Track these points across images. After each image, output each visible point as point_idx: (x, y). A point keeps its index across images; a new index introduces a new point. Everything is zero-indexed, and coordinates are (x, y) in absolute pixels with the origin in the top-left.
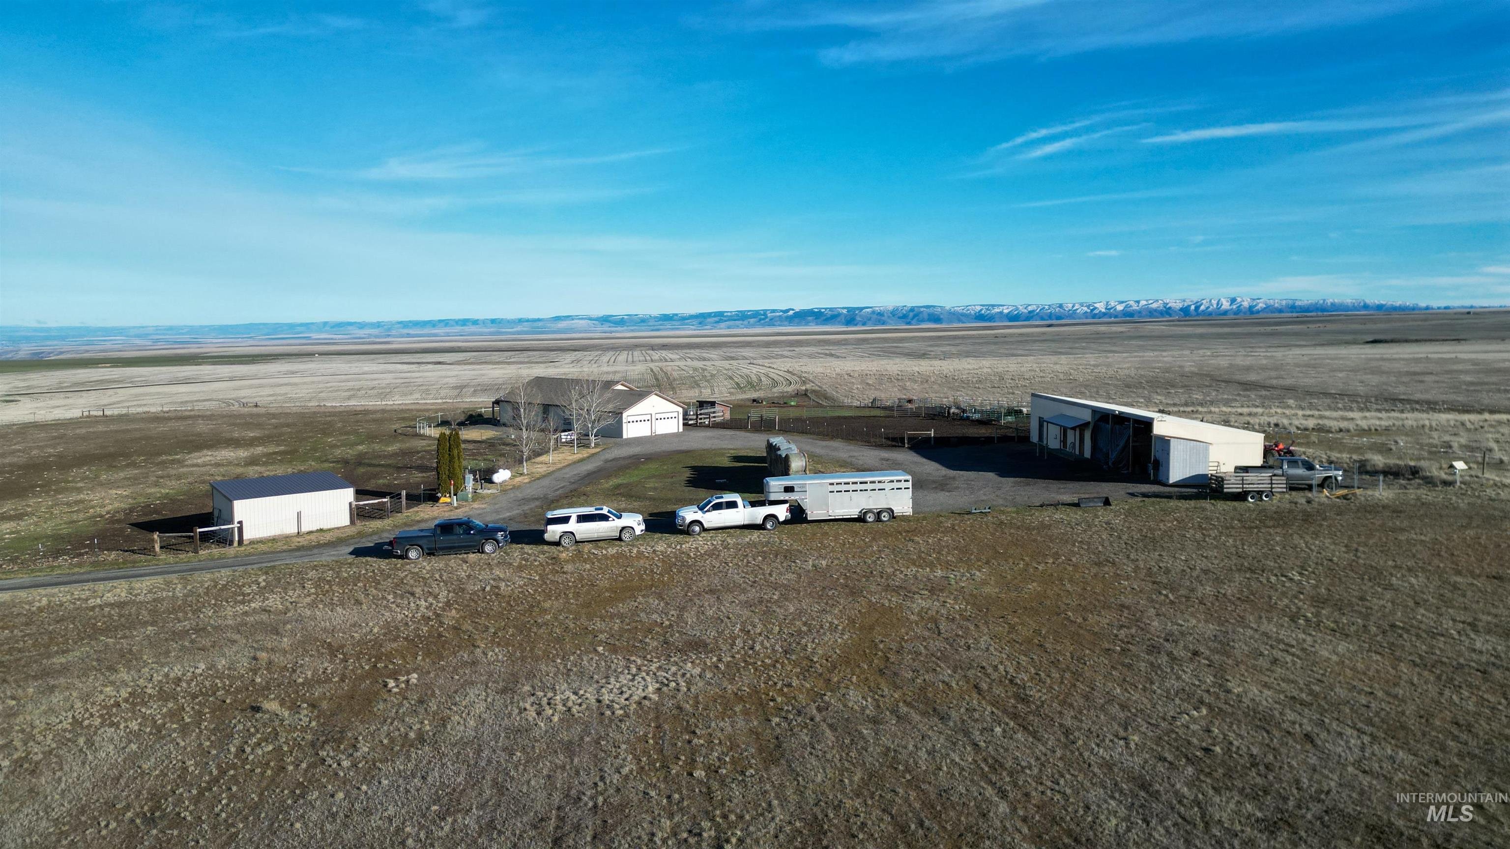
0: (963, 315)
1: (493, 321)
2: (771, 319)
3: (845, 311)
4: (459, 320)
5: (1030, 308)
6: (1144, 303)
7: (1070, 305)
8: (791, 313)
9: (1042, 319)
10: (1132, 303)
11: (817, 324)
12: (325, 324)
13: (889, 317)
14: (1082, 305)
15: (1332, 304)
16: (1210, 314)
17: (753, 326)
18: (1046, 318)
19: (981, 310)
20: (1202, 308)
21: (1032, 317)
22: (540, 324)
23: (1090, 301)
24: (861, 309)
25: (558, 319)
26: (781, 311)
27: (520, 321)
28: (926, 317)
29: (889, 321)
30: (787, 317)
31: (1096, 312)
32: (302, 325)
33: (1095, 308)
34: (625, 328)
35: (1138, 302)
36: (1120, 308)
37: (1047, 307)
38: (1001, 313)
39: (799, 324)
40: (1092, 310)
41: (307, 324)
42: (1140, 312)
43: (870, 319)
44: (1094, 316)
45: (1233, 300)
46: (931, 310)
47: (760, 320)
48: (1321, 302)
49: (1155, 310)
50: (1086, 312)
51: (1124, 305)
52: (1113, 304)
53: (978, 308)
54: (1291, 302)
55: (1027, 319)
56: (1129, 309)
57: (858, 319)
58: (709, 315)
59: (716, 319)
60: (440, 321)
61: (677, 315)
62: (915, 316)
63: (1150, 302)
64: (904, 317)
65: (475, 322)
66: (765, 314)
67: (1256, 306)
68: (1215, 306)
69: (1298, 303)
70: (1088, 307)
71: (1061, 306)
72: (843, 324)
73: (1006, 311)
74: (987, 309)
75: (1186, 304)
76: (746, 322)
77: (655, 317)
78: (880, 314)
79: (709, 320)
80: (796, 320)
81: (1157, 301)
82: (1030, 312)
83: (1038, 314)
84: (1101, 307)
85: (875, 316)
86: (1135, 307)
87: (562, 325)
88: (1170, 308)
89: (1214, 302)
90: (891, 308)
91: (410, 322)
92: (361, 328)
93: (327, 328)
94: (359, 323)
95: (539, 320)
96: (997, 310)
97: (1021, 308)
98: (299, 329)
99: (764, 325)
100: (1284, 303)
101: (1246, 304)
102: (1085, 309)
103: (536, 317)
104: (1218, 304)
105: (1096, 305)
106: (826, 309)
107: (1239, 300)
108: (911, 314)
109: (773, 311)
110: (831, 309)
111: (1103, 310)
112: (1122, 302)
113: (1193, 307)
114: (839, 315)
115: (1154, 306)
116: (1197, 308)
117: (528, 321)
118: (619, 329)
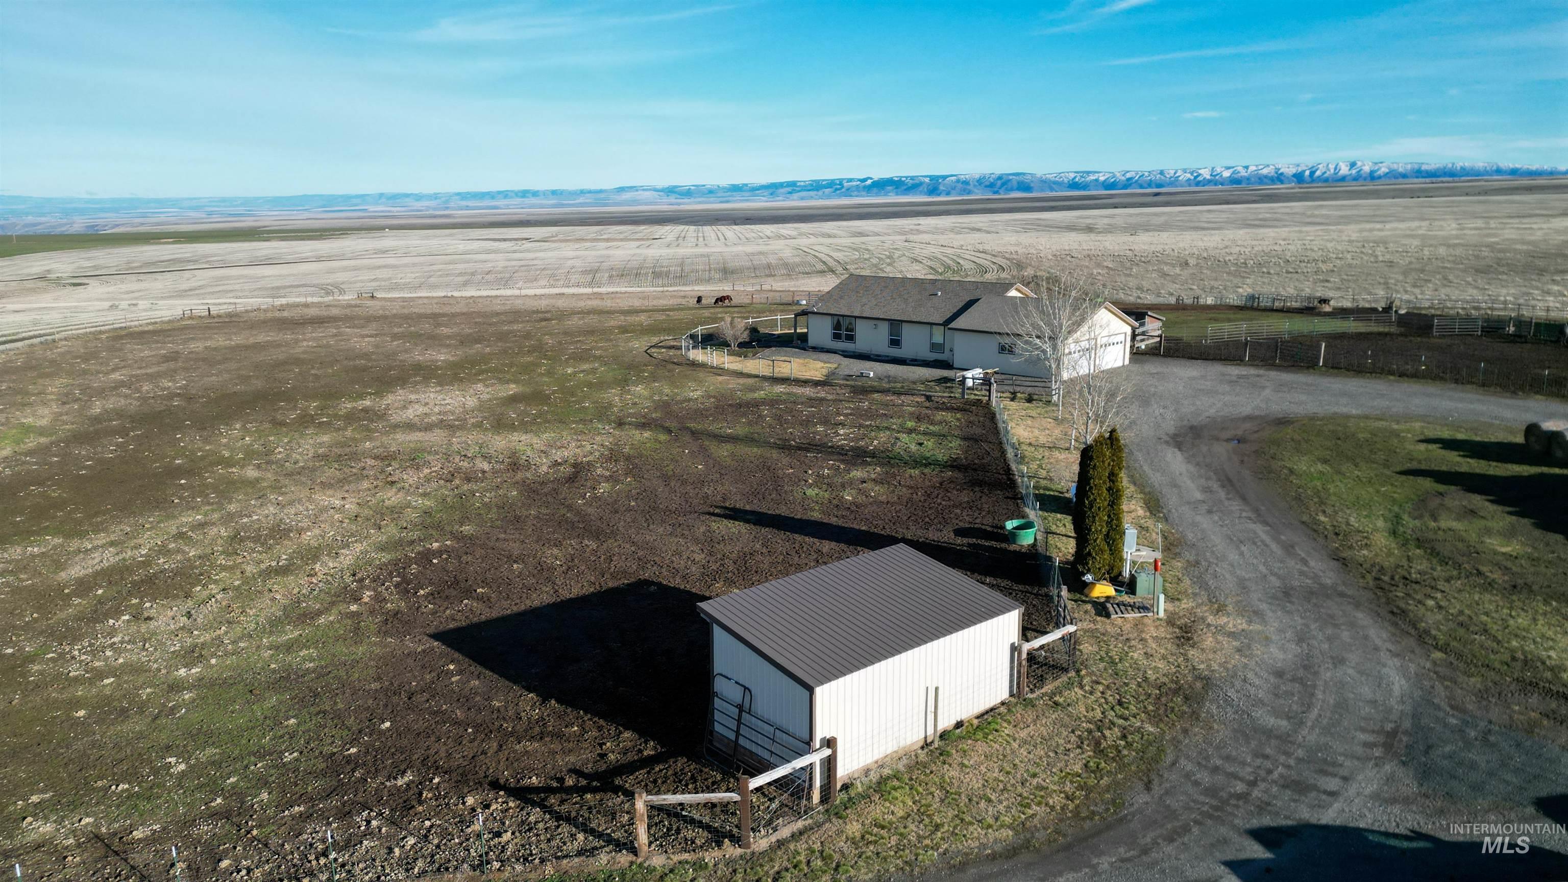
0: (1055, 183)
1: (554, 192)
2: (848, 189)
3: (927, 180)
4: (519, 191)
5: (1128, 175)
6: (1254, 168)
7: (1172, 172)
8: (869, 182)
9: (1141, 187)
10: (1240, 169)
11: (897, 194)
12: (381, 195)
13: (975, 186)
14: (1185, 171)
15: (1461, 168)
16: (1326, 180)
17: (829, 197)
18: (1146, 185)
19: (1075, 177)
20: (1318, 173)
21: (1130, 185)
22: (602, 196)
23: (1194, 166)
24: (945, 177)
25: (622, 190)
26: (859, 180)
27: (582, 192)
28: (1015, 184)
29: (976, 191)
30: (865, 187)
31: (1200, 178)
32: (357, 196)
33: (1199, 175)
34: (692, 200)
35: (1247, 167)
36: (1226, 174)
37: (1146, 174)
38: (1097, 180)
39: (877, 195)
40: (1196, 177)
41: (363, 196)
42: (1248, 179)
43: (954, 188)
44: (1198, 184)
45: (1353, 165)
46: (1021, 178)
47: (837, 189)
48: (1450, 166)
49: (1266, 177)
50: (1189, 179)
51: (1231, 170)
52: (1219, 170)
53: (1072, 175)
54: (1416, 167)
55: (1125, 187)
56: (1236, 176)
57: (942, 188)
58: (781, 185)
59: (789, 189)
60: (499, 193)
61: (746, 185)
62: (1003, 185)
63: (1260, 167)
64: (991, 185)
65: (535, 194)
66: (841, 184)
67: (1378, 170)
68: (1332, 171)
69: (1424, 167)
70: (1192, 173)
71: (1162, 173)
72: (925, 194)
73: (1102, 179)
74: (1082, 177)
75: (1300, 170)
76: (820, 193)
77: (724, 188)
78: (966, 183)
79: (782, 190)
80: (875, 190)
81: (1268, 166)
82: (1129, 179)
83: (1136, 181)
84: (1206, 174)
85: (959, 185)
86: (1243, 173)
87: (627, 196)
88: (1282, 174)
89: (1332, 167)
90: (977, 177)
91: (468, 193)
92: (417, 200)
93: (383, 200)
94: (416, 195)
95: (601, 191)
96: (1092, 177)
97: (1118, 175)
98: (355, 201)
99: (840, 196)
100: (1409, 167)
101: (1367, 169)
102: (1189, 176)
103: (599, 187)
104: (1335, 169)
105: (1200, 171)
106: (907, 177)
107: (1359, 164)
108: (999, 183)
109: (850, 180)
110: (912, 178)
111: (1208, 177)
112: (1228, 168)
113: (1307, 173)
114: (921, 184)
115: (1265, 171)
116: (1312, 173)
117: (590, 192)
118: (686, 200)
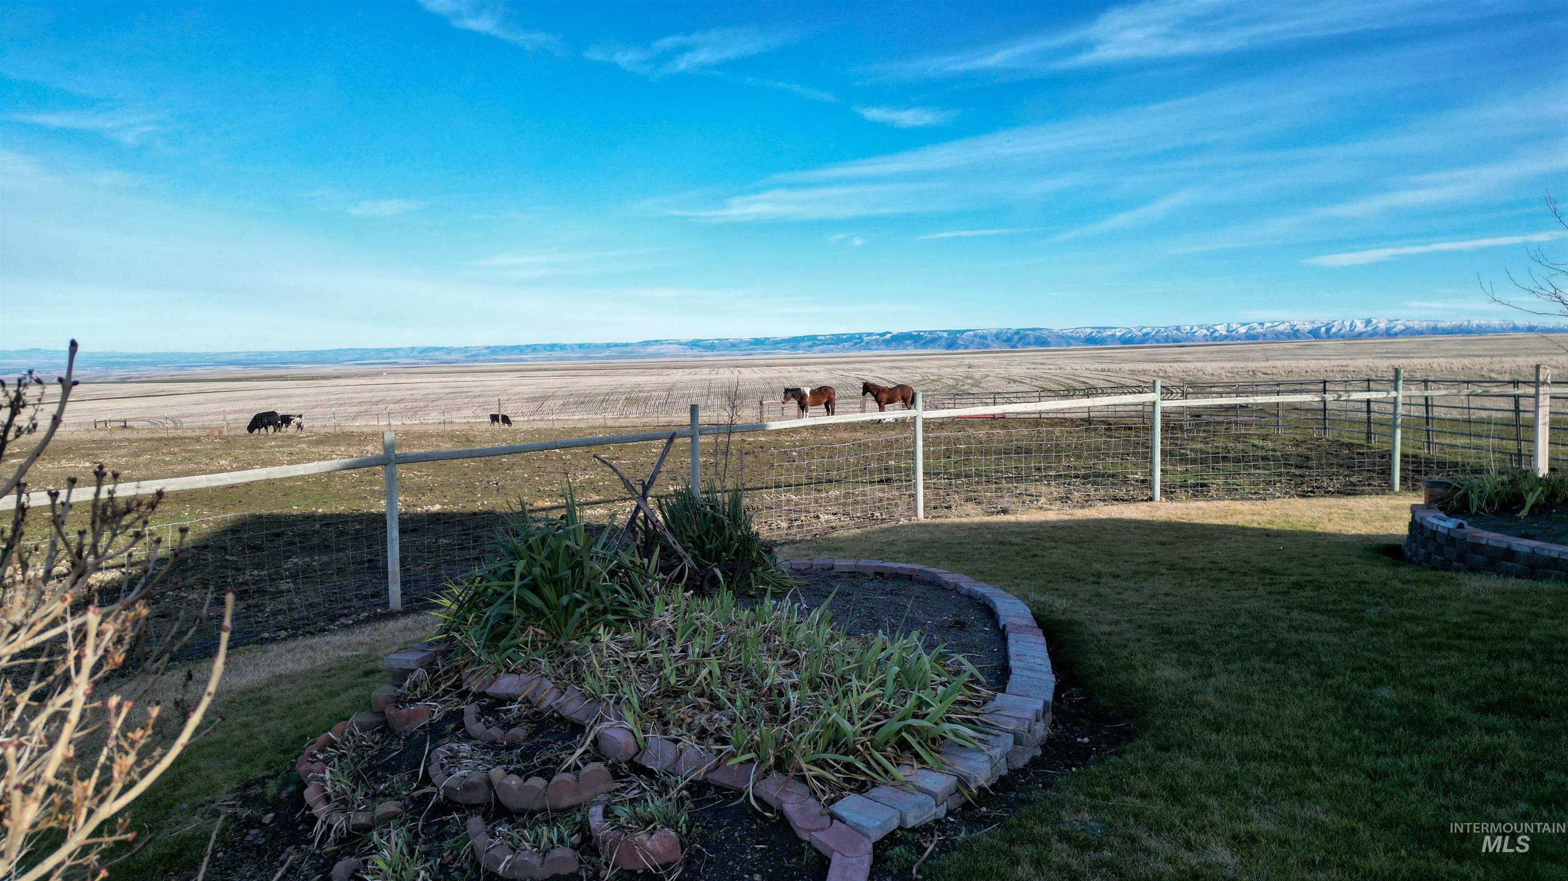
0: (1071, 338)
1: (581, 346)
2: (867, 343)
3: (945, 335)
4: (547, 345)
5: (1144, 331)
6: (1269, 325)
7: (1188, 328)
8: (888, 336)
9: (1158, 342)
10: (1255, 325)
11: (916, 348)
12: (413, 349)
13: (992, 340)
14: (1201, 327)
15: (1478, 325)
16: (1343, 337)
17: (849, 349)
18: (1162, 340)
19: (1092, 333)
20: (1334, 330)
21: (1147, 340)
22: (629, 349)
23: (1210, 323)
24: (963, 332)
25: (647, 343)
26: (878, 334)
27: (609, 346)
28: (1032, 339)
29: (994, 345)
30: (884, 341)
31: (1216, 334)
32: (388, 350)
33: (1216, 331)
34: (716, 352)
35: (1262, 324)
36: (1242, 330)
37: (1163, 330)
38: (1113, 336)
39: (896, 348)
40: (1212, 333)
41: (394, 350)
42: (1265, 335)
43: (972, 343)
44: (1215, 339)
45: (1368, 322)
46: (1038, 333)
47: (856, 344)
48: (1466, 323)
49: (1282, 333)
50: (1206, 335)
51: (1247, 327)
52: (1234, 326)
53: (1089, 331)
54: (1432, 324)
55: (1142, 342)
56: (1252, 332)
57: (960, 342)
58: (802, 339)
59: (810, 343)
60: (528, 346)
61: (768, 339)
62: (1020, 339)
63: (1276, 324)
64: (1009, 340)
65: (563, 347)
66: (861, 338)
67: (1394, 327)
68: (1348, 328)
69: (1440, 325)
70: (1208, 329)
71: (1178, 329)
72: (944, 348)
73: (1118, 334)
74: (1098, 332)
75: (1315, 326)
76: (840, 346)
77: (746, 342)
78: (984, 337)
79: (803, 344)
80: (894, 344)
81: (1283, 323)
82: (1145, 335)
83: (1153, 336)
84: (1222, 330)
85: (977, 340)
86: (1259, 330)
87: (651, 349)
88: (1298, 330)
89: (1347, 324)
90: (995, 331)
91: (498, 347)
92: (447, 354)
93: (415, 353)
94: (447, 348)
95: (627, 345)
96: (1109, 333)
97: (1135, 330)
98: (387, 355)
99: (859, 349)
100: (1425, 324)
101: (1382, 326)
102: (1205, 331)
103: (625, 342)
104: (1351, 326)
105: (1216, 327)
106: (925, 332)
107: (1375, 321)
108: (1016, 337)
109: (870, 334)
110: (931, 332)
111: (1224, 333)
112: (1244, 325)
113: (1323, 329)
114: (940, 338)
115: (1281, 328)
116: (1328, 330)
117: (616, 345)
118: (710, 353)
